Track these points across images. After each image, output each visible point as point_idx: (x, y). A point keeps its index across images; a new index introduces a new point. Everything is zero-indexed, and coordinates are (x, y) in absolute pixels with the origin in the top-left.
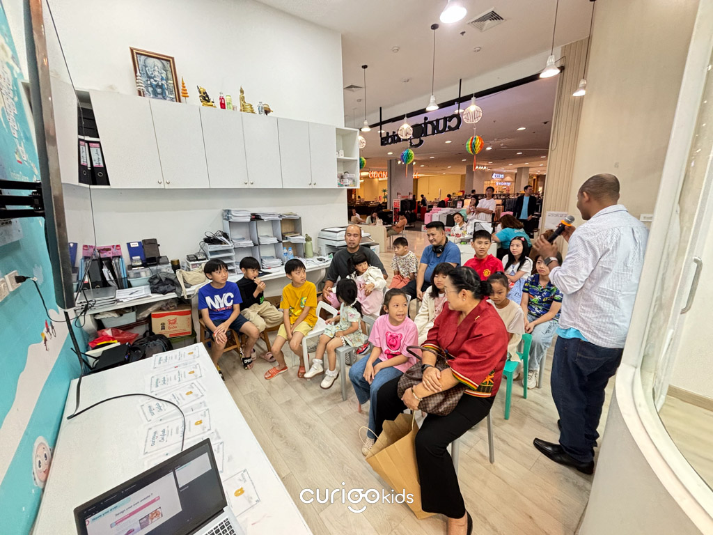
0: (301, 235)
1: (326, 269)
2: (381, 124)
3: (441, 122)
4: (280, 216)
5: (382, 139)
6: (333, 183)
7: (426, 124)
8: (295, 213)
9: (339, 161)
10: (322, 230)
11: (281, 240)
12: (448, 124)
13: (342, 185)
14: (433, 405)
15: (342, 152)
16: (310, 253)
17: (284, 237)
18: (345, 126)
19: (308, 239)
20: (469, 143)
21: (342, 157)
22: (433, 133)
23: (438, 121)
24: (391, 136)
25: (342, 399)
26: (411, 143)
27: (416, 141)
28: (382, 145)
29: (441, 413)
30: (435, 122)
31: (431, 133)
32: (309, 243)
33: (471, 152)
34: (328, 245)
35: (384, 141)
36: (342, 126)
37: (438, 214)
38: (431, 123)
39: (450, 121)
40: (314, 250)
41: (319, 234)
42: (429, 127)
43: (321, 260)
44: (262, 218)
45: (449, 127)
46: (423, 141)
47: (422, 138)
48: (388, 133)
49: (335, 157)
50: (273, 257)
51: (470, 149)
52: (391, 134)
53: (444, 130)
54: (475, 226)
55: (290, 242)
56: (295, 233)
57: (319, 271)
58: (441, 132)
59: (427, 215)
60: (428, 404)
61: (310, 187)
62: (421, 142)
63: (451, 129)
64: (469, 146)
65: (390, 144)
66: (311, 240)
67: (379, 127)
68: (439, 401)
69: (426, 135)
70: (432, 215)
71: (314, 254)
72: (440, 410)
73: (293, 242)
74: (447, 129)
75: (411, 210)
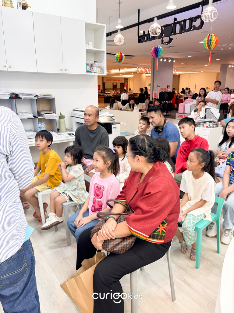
0: (55, 113)
1: (74, 141)
2: (139, 24)
3: (188, 22)
4: (36, 96)
5: (139, 37)
6: (82, 70)
7: (175, 24)
8: (50, 94)
9: (88, 51)
10: (73, 110)
11: (37, 116)
12: (194, 24)
13: (90, 72)
14: (112, 246)
15: (91, 44)
16: (63, 128)
17: (39, 114)
18: (97, 22)
19: (61, 117)
20: (206, 39)
21: (91, 48)
22: (181, 32)
23: (185, 21)
24: (146, 35)
25: (67, 244)
26: (162, 41)
27: (166, 39)
28: (139, 42)
29: (116, 251)
30: (182, 22)
31: (179, 32)
32: (62, 120)
33: (207, 48)
34: (78, 123)
35: (141, 39)
36: (93, 20)
37: (190, 104)
38: (179, 23)
39: (195, 21)
40: (67, 126)
41: (71, 113)
42: (178, 26)
43: (70, 135)
44: (20, 96)
45: (194, 27)
46: (172, 39)
47: (171, 37)
48: (144, 32)
49: (84, 47)
50: (31, 130)
51: (206, 45)
52: (146, 33)
53: (190, 29)
54: (206, 112)
55: (44, 118)
56: (50, 111)
57: (68, 142)
58: (187, 31)
59: (180, 105)
60: (109, 244)
61: (62, 72)
62: (171, 40)
63: (196, 28)
64: (206, 42)
65: (146, 41)
66: (64, 117)
67: (137, 27)
68: (117, 243)
69: (175, 34)
70: (185, 106)
71: (67, 130)
72: (115, 249)
73: (46, 118)
74: (192, 29)
75: (168, 101)
